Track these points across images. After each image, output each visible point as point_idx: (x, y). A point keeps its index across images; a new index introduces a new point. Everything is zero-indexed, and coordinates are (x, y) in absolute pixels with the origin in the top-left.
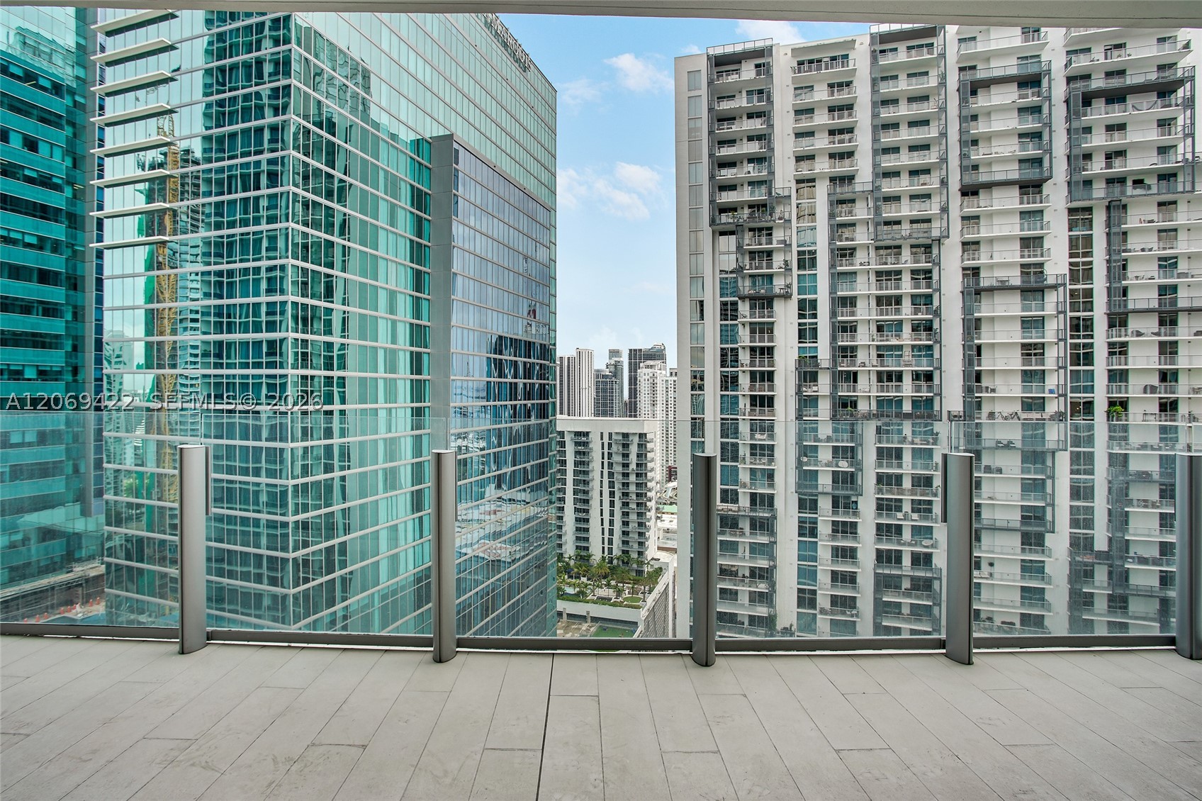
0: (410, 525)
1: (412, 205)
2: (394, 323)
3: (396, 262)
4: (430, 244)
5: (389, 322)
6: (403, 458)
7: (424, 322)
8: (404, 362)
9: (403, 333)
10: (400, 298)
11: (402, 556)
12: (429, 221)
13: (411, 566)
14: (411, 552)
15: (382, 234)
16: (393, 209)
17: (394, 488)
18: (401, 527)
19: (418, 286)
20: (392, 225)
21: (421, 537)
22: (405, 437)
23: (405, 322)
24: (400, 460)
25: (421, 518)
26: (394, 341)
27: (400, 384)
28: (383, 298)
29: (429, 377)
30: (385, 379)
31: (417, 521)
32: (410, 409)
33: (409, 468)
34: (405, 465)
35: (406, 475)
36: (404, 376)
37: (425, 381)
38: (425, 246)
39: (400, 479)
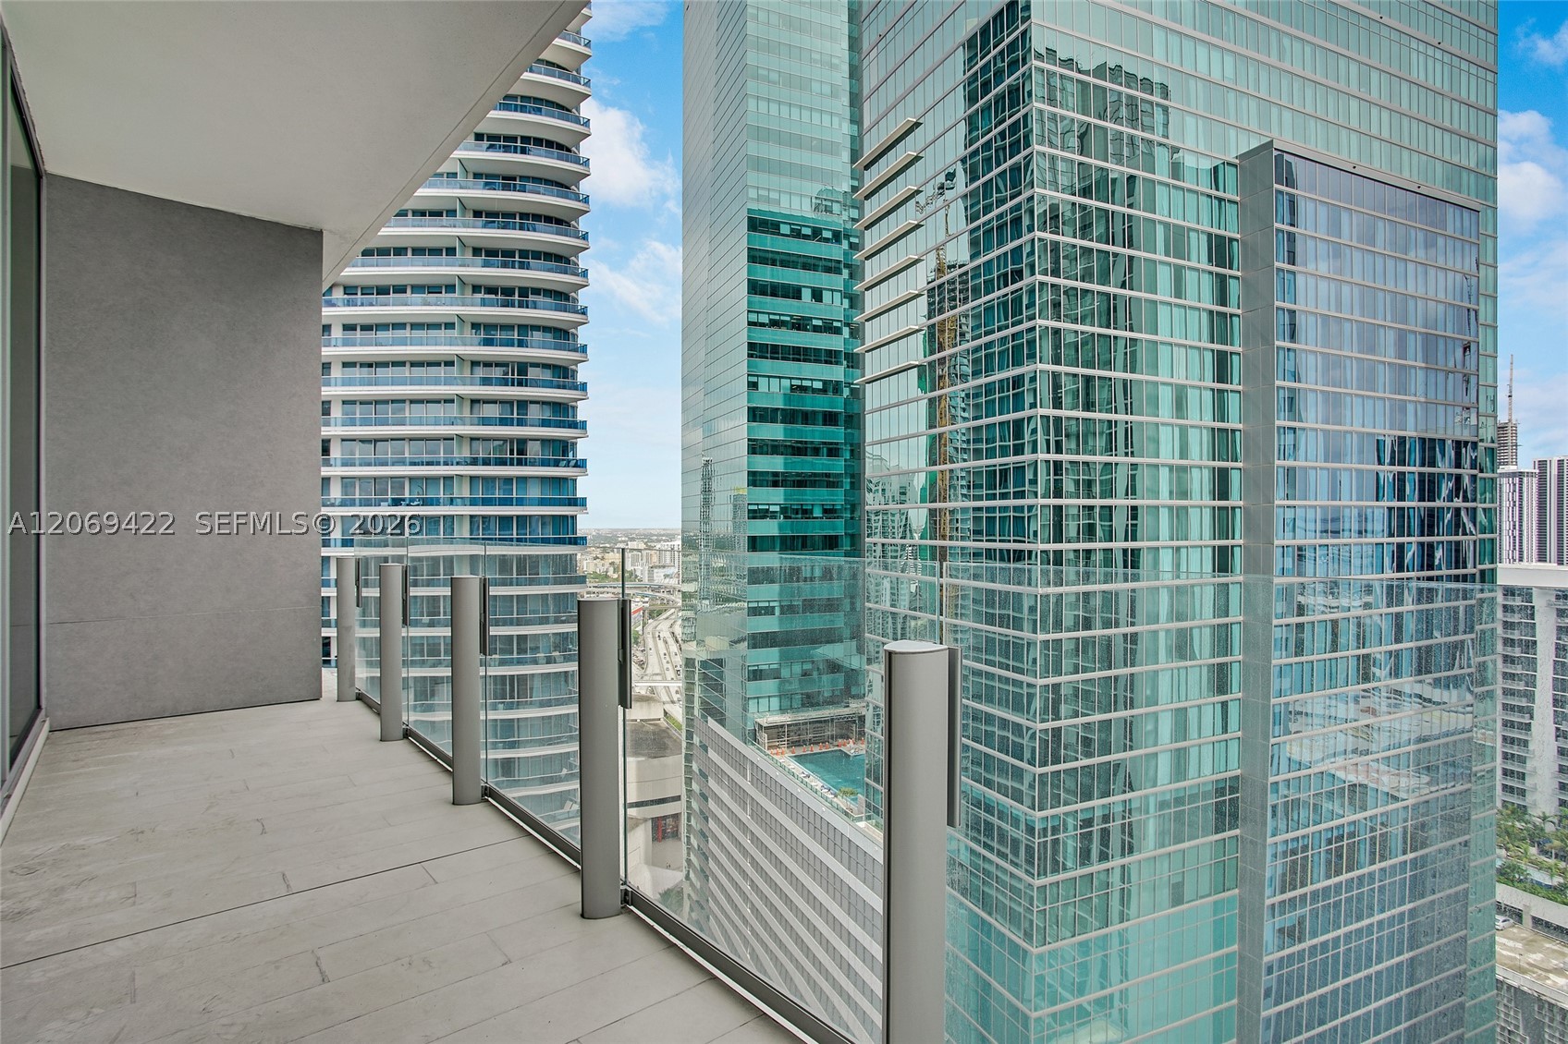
0: (1208, 712)
1: (1210, 260)
2: (1184, 431)
3: (1185, 346)
4: (1239, 312)
5: (1177, 430)
6: (1198, 617)
7: (1233, 423)
8: (1200, 482)
9: (1199, 446)
10: (1192, 396)
11: (1194, 753)
12: (1237, 278)
13: (1207, 769)
14: (1207, 751)
15: (1163, 312)
16: (1178, 273)
17: (1182, 657)
18: (1192, 714)
19: (1222, 373)
20: (1178, 295)
21: (1225, 730)
22: (1201, 585)
23: (1200, 427)
24: (1193, 619)
25: (1224, 705)
26: (1184, 453)
27: (1194, 514)
28: (1166, 396)
29: (1241, 503)
30: (1171, 508)
31: (1219, 707)
32: (1210, 550)
33: (1207, 632)
34: (1200, 627)
35: (1202, 642)
36: (1199, 502)
37: (1233, 508)
38: (1231, 316)
39: (1192, 645)
